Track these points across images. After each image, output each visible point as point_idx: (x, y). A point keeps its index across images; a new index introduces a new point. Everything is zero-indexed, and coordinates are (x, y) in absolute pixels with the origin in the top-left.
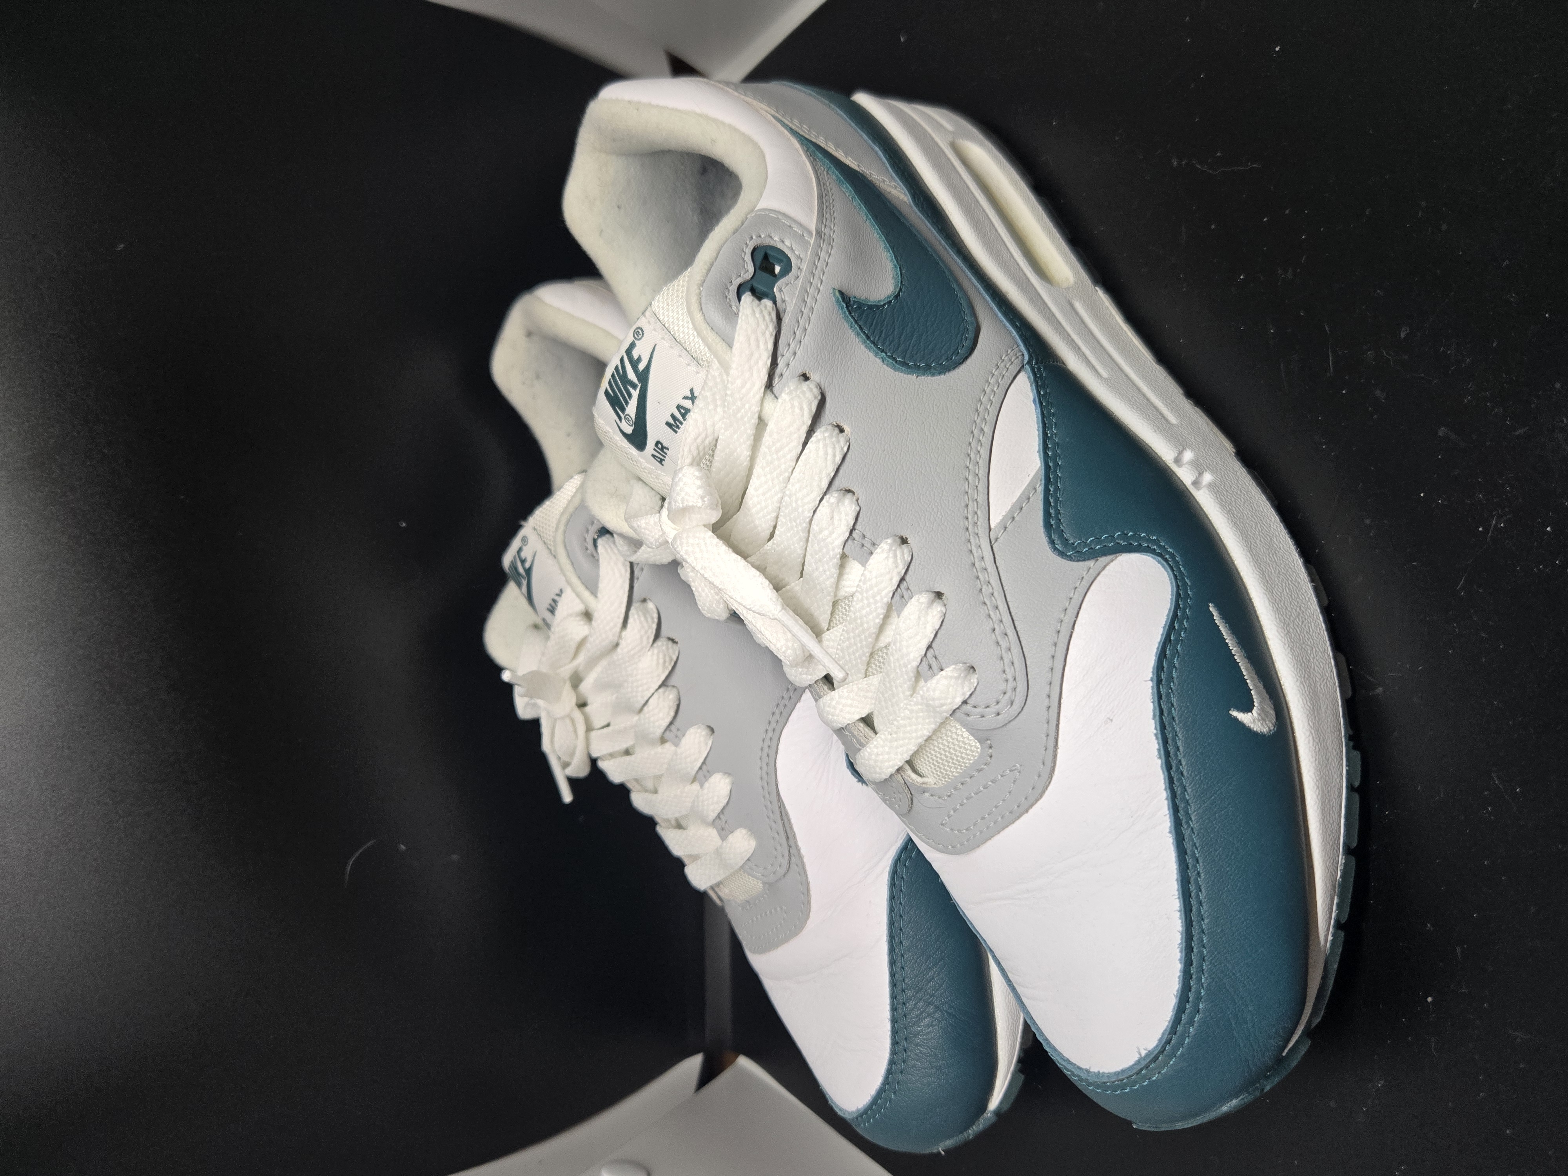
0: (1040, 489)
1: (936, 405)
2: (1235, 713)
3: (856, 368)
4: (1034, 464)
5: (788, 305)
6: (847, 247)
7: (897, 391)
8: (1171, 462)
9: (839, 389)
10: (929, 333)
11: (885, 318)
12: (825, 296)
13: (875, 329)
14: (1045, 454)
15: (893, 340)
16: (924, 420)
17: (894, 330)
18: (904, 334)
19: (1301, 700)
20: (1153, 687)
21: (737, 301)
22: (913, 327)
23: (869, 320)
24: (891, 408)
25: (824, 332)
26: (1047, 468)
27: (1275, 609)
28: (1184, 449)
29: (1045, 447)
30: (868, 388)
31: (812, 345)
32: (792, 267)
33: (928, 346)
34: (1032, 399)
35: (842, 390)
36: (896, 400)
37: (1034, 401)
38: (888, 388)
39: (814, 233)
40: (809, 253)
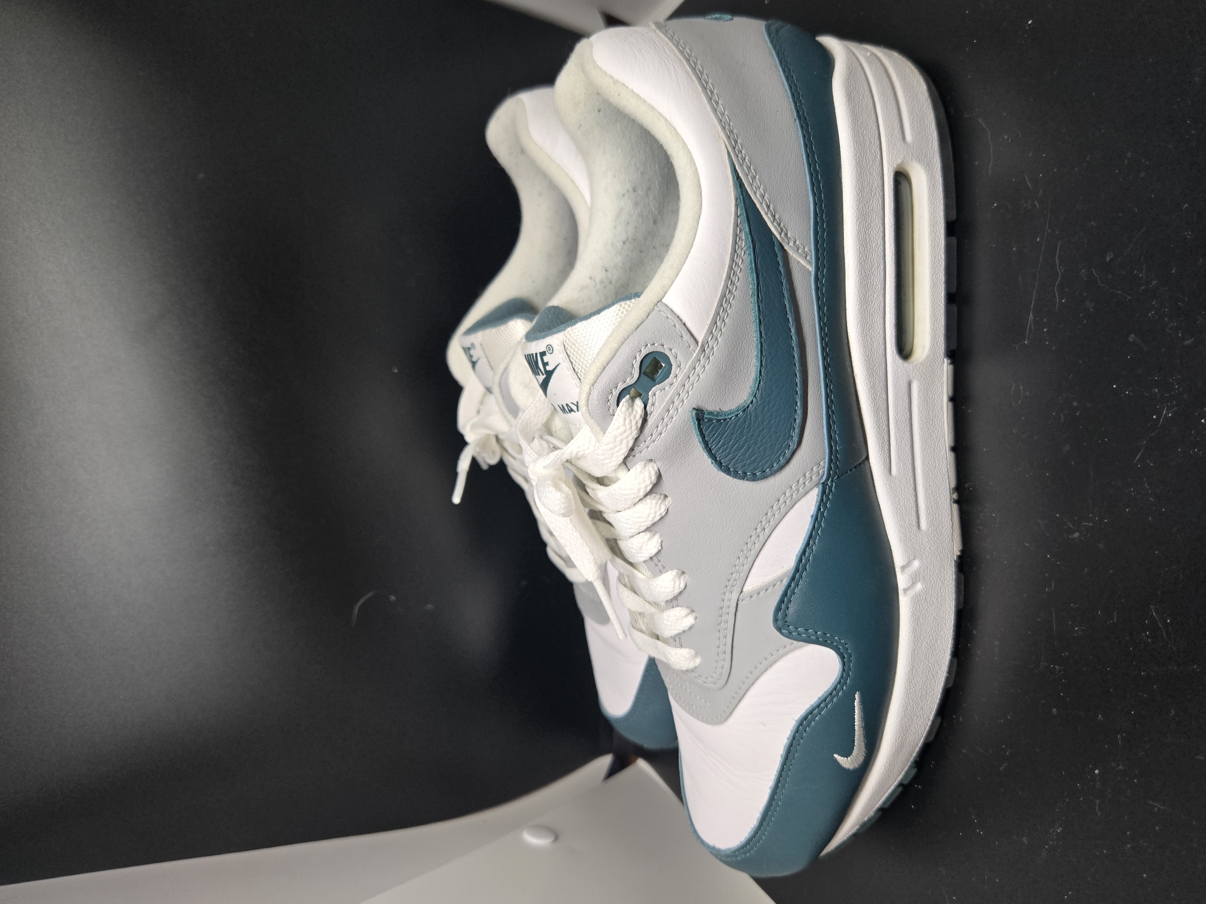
0: (786, 582)
1: (738, 503)
2: (836, 756)
3: (691, 463)
4: (790, 564)
5: (655, 410)
6: (722, 361)
7: (715, 486)
8: (898, 567)
9: (673, 475)
10: (756, 446)
11: (728, 429)
12: (685, 409)
13: (715, 439)
14: (800, 560)
15: (726, 450)
16: (725, 511)
17: (730, 441)
18: (737, 445)
19: (889, 748)
20: (795, 725)
21: (616, 406)
22: (747, 439)
23: (713, 432)
24: (705, 497)
25: (674, 438)
26: (797, 570)
27: (906, 693)
28: (915, 559)
29: (804, 552)
30: (694, 478)
31: (662, 446)
32: (671, 373)
33: (751, 458)
34: (812, 514)
35: (675, 475)
36: (711, 492)
37: (812, 516)
38: (709, 482)
39: (700, 344)
40: (687, 366)
